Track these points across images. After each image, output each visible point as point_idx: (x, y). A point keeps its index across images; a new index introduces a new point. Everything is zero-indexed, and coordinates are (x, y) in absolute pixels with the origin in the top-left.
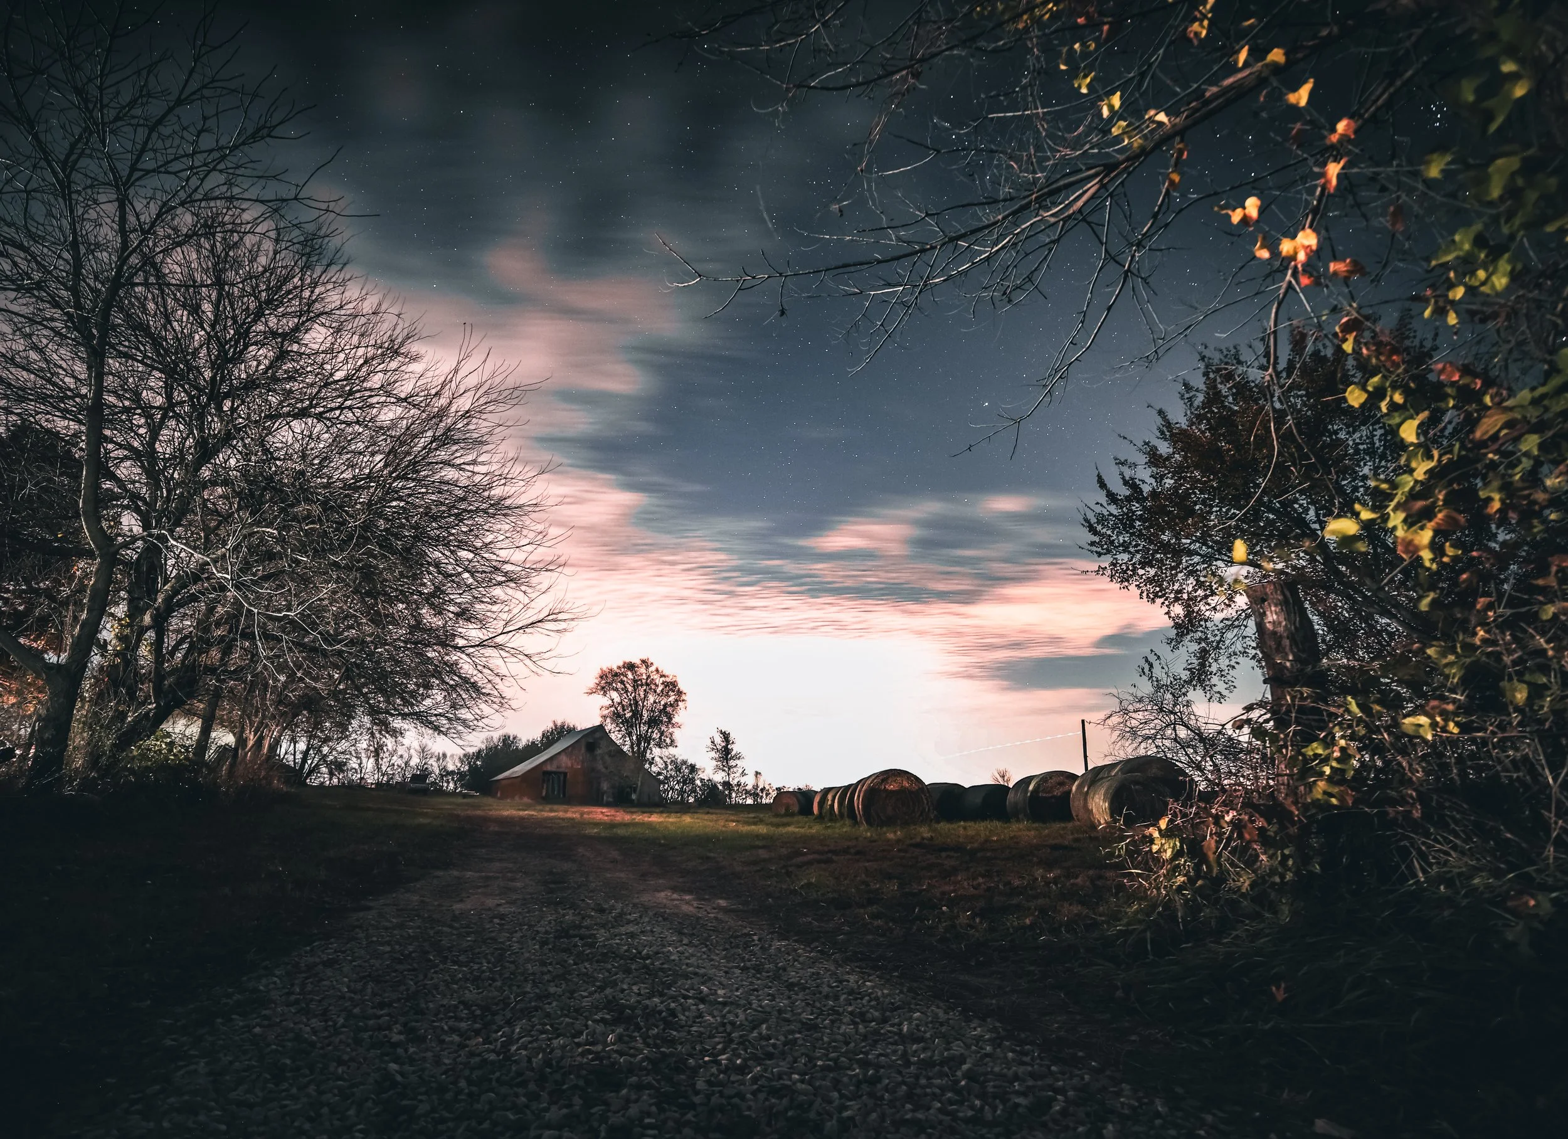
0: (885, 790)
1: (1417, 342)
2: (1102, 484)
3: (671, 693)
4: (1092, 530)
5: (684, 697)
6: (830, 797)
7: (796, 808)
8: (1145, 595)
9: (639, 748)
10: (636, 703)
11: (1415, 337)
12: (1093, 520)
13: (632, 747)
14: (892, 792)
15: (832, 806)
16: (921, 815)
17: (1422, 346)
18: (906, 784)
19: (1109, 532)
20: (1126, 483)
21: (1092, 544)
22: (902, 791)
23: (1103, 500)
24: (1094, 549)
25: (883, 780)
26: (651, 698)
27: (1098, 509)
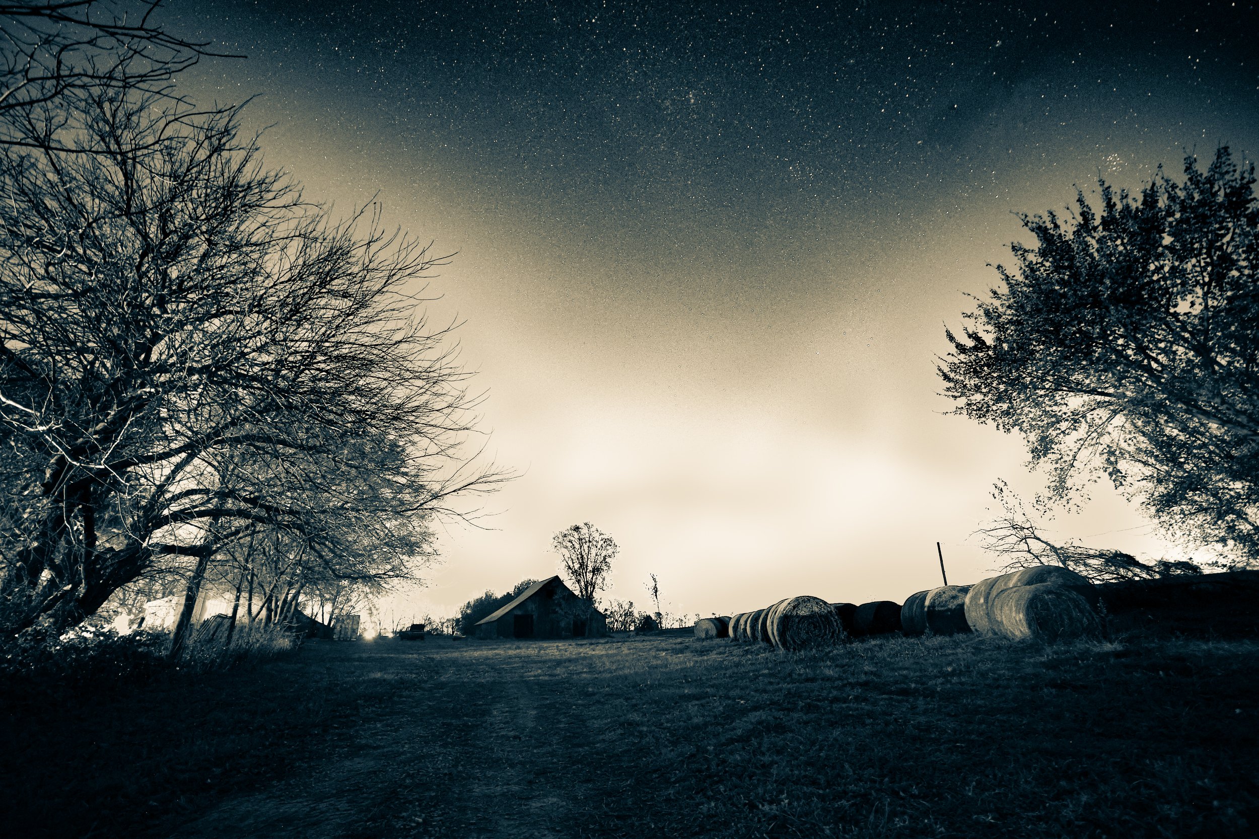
0: (797, 616)
1: (1237, 175)
2: (951, 338)
3: (608, 547)
4: (946, 377)
5: (618, 549)
6: (742, 622)
7: (714, 632)
8: (1001, 427)
9: (587, 592)
10: (582, 557)
11: (1235, 171)
12: (946, 370)
13: (581, 592)
14: (803, 617)
15: (745, 630)
16: (832, 636)
17: (1243, 178)
18: (816, 609)
19: (962, 378)
20: (970, 336)
21: (948, 389)
22: (813, 615)
23: (954, 350)
24: (950, 393)
25: (794, 607)
26: (594, 551)
27: (950, 359)
